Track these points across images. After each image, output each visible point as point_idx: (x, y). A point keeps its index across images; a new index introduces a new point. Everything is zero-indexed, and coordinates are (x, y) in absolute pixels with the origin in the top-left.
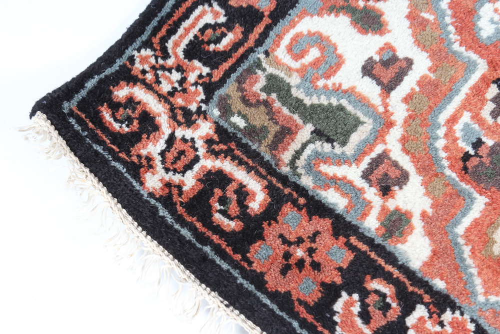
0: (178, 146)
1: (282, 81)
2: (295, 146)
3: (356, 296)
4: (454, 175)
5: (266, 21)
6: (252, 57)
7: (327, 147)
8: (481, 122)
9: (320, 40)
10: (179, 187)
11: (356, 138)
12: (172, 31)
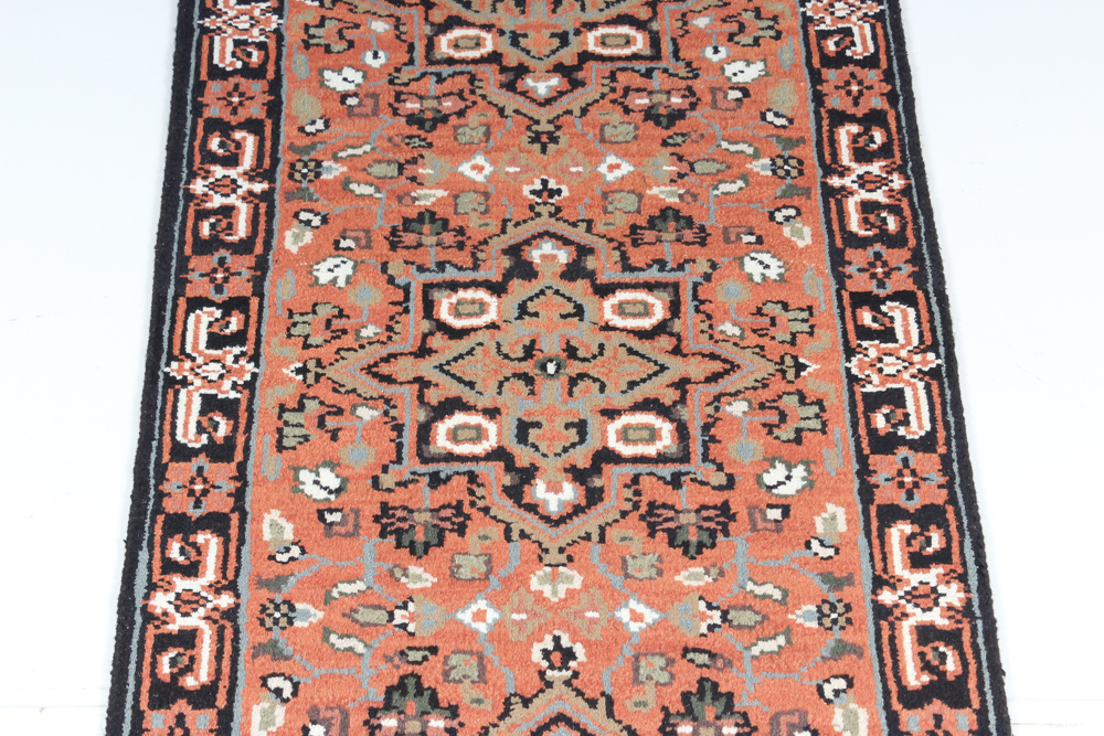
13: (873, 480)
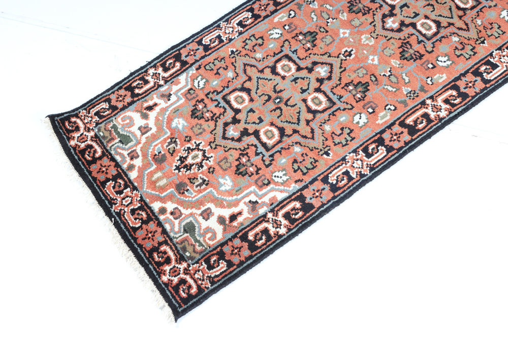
0: (83, 136)
1: (117, 126)
2: (113, 143)
3: (114, 182)
4: (151, 159)
5: (119, 110)
6: (111, 119)
7: (122, 145)
8: (163, 147)
9: (131, 118)
10: (79, 146)
11: (129, 145)
12: (93, 107)
13: (462, 78)
